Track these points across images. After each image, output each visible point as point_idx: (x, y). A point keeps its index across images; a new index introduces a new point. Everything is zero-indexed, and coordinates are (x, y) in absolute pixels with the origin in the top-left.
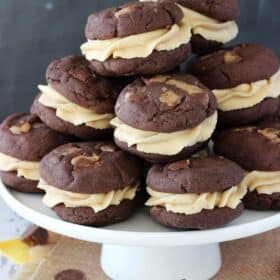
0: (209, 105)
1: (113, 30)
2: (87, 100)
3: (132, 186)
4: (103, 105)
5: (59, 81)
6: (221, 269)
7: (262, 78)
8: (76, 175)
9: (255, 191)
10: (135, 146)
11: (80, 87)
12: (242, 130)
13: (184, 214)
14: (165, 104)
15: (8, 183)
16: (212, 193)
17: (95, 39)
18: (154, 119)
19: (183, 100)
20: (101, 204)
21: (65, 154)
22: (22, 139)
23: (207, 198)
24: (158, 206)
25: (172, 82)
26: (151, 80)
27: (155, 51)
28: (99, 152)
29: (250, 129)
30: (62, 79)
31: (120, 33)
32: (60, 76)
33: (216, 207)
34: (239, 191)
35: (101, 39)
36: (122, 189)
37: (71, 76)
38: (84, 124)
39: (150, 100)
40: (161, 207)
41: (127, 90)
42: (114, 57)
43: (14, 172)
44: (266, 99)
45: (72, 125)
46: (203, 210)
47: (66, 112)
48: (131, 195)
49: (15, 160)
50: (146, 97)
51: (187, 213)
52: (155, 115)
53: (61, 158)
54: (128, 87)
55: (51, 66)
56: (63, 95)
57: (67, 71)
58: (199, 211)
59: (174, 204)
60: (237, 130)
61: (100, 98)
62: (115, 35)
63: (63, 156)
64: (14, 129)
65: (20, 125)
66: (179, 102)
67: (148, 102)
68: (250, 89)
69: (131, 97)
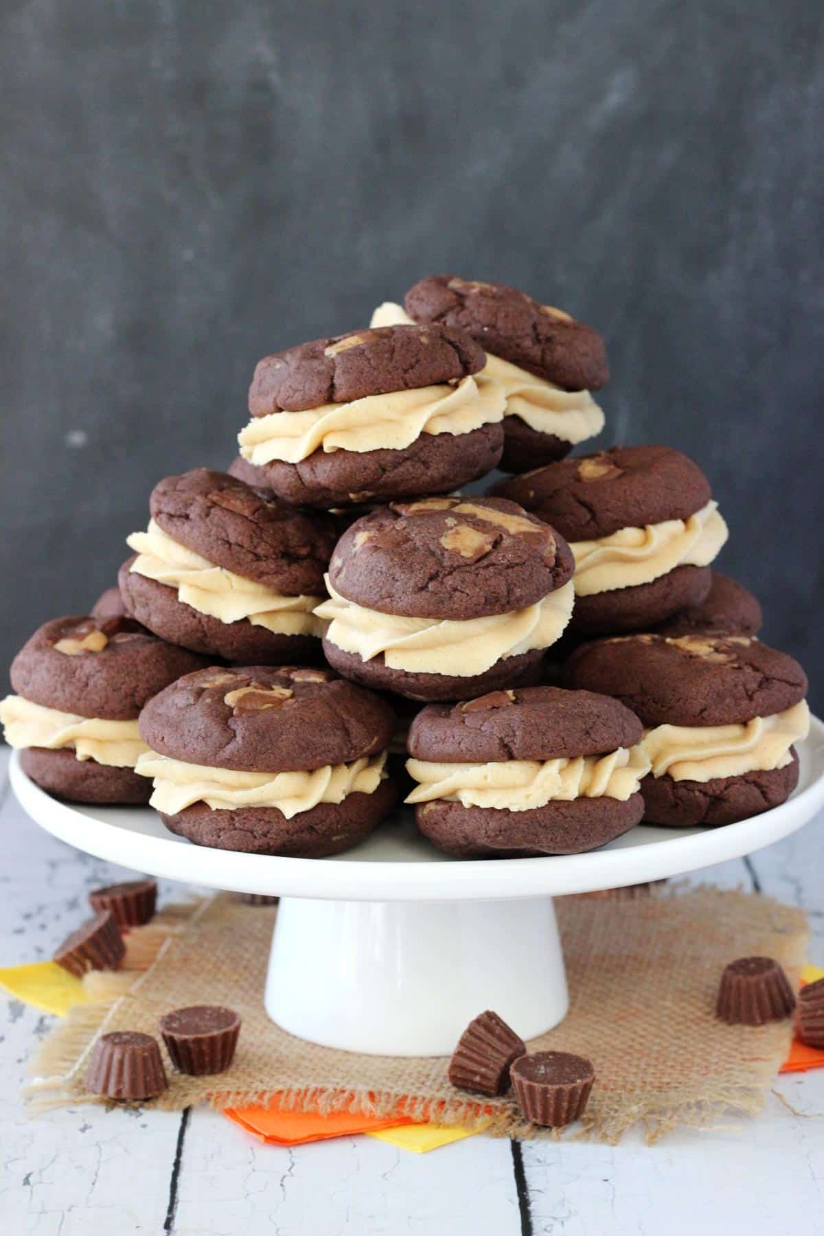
0: (557, 558)
1: (325, 386)
2: (258, 557)
3: (372, 759)
4: (296, 571)
5: (187, 517)
6: (569, 1013)
7: (672, 517)
8: (239, 727)
9: (667, 776)
10: (380, 656)
11: (241, 528)
12: (627, 639)
13: (506, 811)
14: (455, 553)
15: (50, 779)
16: (572, 759)
17: (280, 410)
18: (431, 586)
19: (496, 544)
20: (299, 797)
21: (206, 685)
22: (90, 665)
23: (561, 771)
24: (438, 800)
25: (467, 508)
26: (415, 507)
27: (424, 435)
28: (288, 683)
29: (646, 638)
30: (194, 512)
31: (339, 394)
32: (187, 506)
33: (582, 798)
34: (632, 763)
35: (293, 409)
36: (349, 764)
37: (215, 504)
38: (246, 620)
39: (419, 544)
40: (448, 802)
41: (358, 529)
42: (326, 449)
43: (68, 751)
44: (681, 569)
45: (219, 622)
46: (552, 801)
47: (206, 591)
48: (370, 780)
49: (72, 717)
50: (407, 540)
51: (514, 809)
52: (432, 578)
53: (200, 693)
54: (361, 522)
55: (160, 487)
56: (196, 550)
57: (206, 494)
58: (543, 802)
59: (481, 790)
60: (616, 640)
61: (288, 555)
62: (330, 398)
63: (203, 690)
64: (67, 646)
65: (81, 637)
66: (488, 548)
67: (415, 549)
68: (646, 540)
69: (370, 539)
